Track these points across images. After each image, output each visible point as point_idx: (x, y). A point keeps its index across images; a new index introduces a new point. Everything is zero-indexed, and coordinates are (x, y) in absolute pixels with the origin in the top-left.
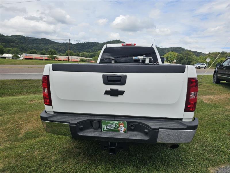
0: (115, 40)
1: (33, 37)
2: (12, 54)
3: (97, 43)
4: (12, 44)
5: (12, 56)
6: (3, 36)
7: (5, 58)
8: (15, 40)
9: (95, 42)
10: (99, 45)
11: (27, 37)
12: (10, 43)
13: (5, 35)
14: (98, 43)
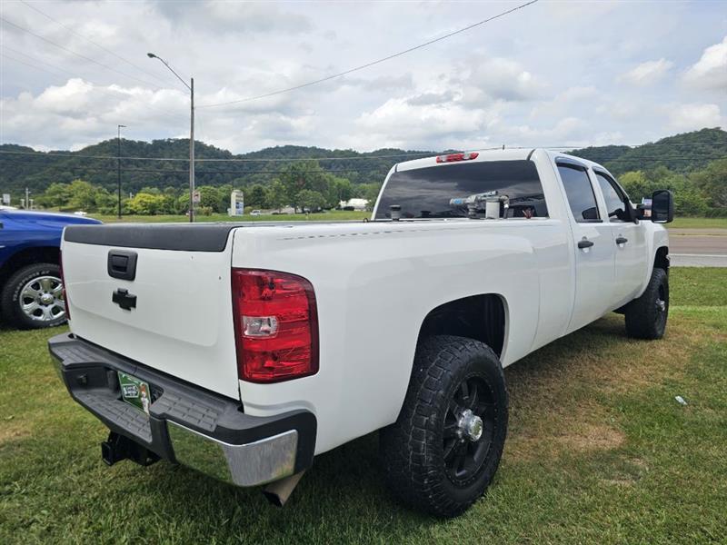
0: (699, 130)
1: (424, 150)
2: (368, 199)
3: (622, 147)
4: (372, 173)
5: (367, 204)
6: (356, 154)
7: (351, 209)
8: (380, 162)
9: (615, 144)
10: (629, 155)
11: (409, 151)
12: (369, 171)
13: (361, 152)
14: (625, 149)
